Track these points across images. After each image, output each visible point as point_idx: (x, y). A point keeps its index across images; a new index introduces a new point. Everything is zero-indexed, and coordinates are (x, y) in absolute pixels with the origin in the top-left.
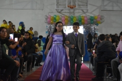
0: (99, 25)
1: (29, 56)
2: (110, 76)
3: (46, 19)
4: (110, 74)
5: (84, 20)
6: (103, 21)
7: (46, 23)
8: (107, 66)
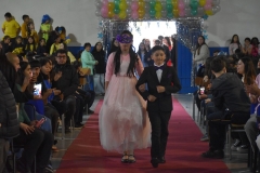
0: (210, 18)
1: (68, 100)
2: (238, 145)
3: (99, 8)
4: (237, 141)
5: (177, 8)
6: (219, 10)
7: (98, 15)
8: (232, 128)
